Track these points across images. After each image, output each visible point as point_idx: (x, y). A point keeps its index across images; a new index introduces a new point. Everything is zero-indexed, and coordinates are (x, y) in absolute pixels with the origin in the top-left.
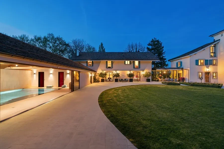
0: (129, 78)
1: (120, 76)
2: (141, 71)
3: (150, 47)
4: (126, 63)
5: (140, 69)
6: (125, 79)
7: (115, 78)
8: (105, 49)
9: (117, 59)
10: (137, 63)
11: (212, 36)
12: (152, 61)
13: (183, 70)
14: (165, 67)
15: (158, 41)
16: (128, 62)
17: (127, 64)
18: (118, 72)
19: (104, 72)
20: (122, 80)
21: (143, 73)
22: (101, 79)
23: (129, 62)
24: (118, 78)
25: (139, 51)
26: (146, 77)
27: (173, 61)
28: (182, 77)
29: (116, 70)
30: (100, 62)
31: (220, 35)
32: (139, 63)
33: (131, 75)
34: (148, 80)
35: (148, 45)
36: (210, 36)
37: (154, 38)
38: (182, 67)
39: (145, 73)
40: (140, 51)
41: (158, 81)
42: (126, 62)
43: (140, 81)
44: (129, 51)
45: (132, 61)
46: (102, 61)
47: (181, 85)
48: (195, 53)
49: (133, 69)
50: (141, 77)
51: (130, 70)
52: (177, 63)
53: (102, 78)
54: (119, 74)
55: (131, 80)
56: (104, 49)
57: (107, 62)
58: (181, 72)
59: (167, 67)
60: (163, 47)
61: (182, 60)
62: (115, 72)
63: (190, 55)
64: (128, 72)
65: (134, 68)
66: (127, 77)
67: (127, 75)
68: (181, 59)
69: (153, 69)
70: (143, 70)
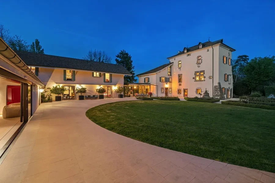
0: (98, 94)
1: (87, 91)
2: (113, 86)
3: (119, 59)
4: (95, 75)
5: (111, 83)
6: (94, 96)
7: (80, 94)
8: (43, 49)
9: (83, 69)
10: (107, 76)
11: (169, 58)
12: (124, 75)
13: (150, 85)
14: (135, 82)
15: (127, 54)
16: (96, 74)
17: (96, 77)
18: (84, 86)
19: (61, 85)
20: (89, 97)
21: (115, 88)
22: (56, 97)
23: (98, 74)
24: (83, 94)
25: (102, 62)
26: (118, 92)
27: (141, 76)
28: (149, 92)
29: (80, 84)
30: (52, 71)
31: (174, 59)
32: (111, 76)
33: (102, 91)
34: (121, 96)
35: (116, 56)
36: (168, 58)
37: (123, 50)
38: (149, 83)
39: (117, 89)
40: (104, 61)
41: (130, 96)
42: (95, 73)
43: (112, 97)
44: (91, 60)
45: (102, 73)
46: (56, 69)
47: (154, 99)
48: (159, 71)
49: (104, 83)
50: (113, 92)
51: (100, 84)
52: (145, 79)
53: (57, 95)
54: (86, 90)
55: (102, 97)
56: (41, 49)
57: (65, 72)
58: (149, 87)
59: (136, 82)
60: (132, 62)
61: (149, 77)
62: (78, 87)
63: (156, 72)
64: (98, 87)
65: (105, 81)
66: (96, 93)
67: (97, 90)
68: (148, 75)
69: (125, 84)
70: (115, 85)
